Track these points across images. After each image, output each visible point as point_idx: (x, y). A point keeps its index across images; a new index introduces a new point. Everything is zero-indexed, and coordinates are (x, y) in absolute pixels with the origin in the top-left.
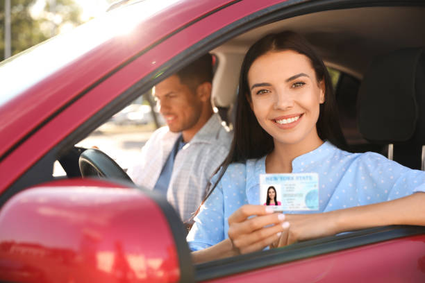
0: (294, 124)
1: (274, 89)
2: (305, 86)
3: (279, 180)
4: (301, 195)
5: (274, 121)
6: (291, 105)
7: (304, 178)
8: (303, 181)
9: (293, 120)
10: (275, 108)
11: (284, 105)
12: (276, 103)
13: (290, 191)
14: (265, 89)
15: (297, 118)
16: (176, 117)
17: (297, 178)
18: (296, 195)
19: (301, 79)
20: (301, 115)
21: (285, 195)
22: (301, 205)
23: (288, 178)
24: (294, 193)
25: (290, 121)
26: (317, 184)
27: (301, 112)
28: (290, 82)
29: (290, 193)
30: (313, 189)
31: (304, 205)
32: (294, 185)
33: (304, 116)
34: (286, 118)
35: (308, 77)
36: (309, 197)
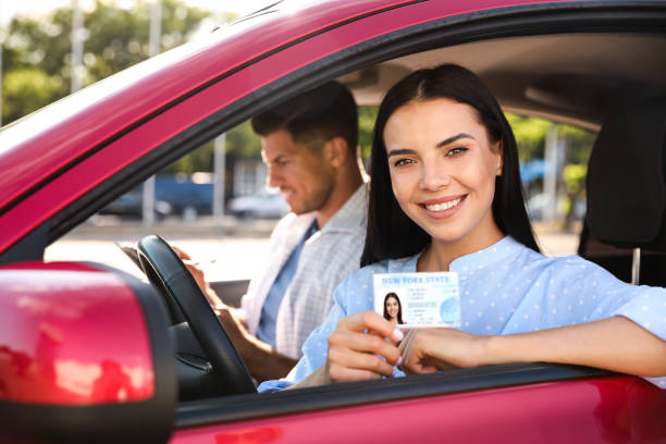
0: (453, 211)
1: (420, 159)
2: (468, 152)
3: (401, 281)
4: (434, 305)
5: (423, 206)
6: (446, 182)
7: (437, 279)
8: (437, 283)
9: (450, 204)
10: (422, 186)
11: (433, 183)
12: (422, 179)
13: (418, 298)
14: (409, 158)
15: (455, 202)
16: (294, 192)
17: (428, 280)
18: (426, 305)
19: (461, 142)
20: (463, 197)
21: (410, 305)
22: (434, 319)
23: (415, 280)
24: (424, 301)
25: (444, 206)
26: (457, 288)
27: (462, 192)
28: (444, 148)
29: (420, 301)
30: (452, 295)
31: (439, 319)
32: (423, 289)
33: (468, 197)
34: (440, 202)
35: (473, 138)
36: (445, 307)
